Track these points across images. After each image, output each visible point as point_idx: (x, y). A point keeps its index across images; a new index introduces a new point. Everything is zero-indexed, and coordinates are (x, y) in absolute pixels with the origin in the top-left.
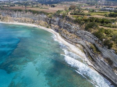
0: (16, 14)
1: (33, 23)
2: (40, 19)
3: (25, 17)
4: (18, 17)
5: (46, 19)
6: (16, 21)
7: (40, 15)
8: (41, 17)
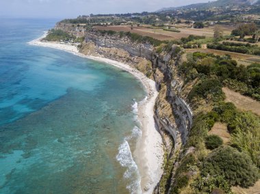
0: (102, 40)
1: (128, 61)
2: (142, 54)
3: (118, 46)
4: (105, 46)
5: (151, 55)
6: (101, 53)
7: (143, 46)
8: (144, 50)
